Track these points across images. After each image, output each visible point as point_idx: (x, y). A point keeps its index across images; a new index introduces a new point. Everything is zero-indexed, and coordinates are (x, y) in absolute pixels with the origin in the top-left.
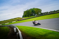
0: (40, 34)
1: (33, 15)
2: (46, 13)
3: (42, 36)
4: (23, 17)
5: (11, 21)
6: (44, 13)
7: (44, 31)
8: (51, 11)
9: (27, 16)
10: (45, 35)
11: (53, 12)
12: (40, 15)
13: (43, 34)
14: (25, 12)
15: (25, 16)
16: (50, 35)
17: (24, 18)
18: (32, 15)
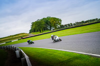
0: (60, 59)
1: (47, 29)
2: (69, 25)
3: (62, 62)
4: (30, 33)
5: (10, 39)
6: (65, 25)
7: (66, 54)
8: (78, 23)
9: (38, 31)
10: (69, 61)
11: (80, 23)
12: (59, 28)
13: (65, 60)
14: (33, 24)
15: (34, 31)
16: (77, 61)
17: (32, 34)
18: (45, 29)
